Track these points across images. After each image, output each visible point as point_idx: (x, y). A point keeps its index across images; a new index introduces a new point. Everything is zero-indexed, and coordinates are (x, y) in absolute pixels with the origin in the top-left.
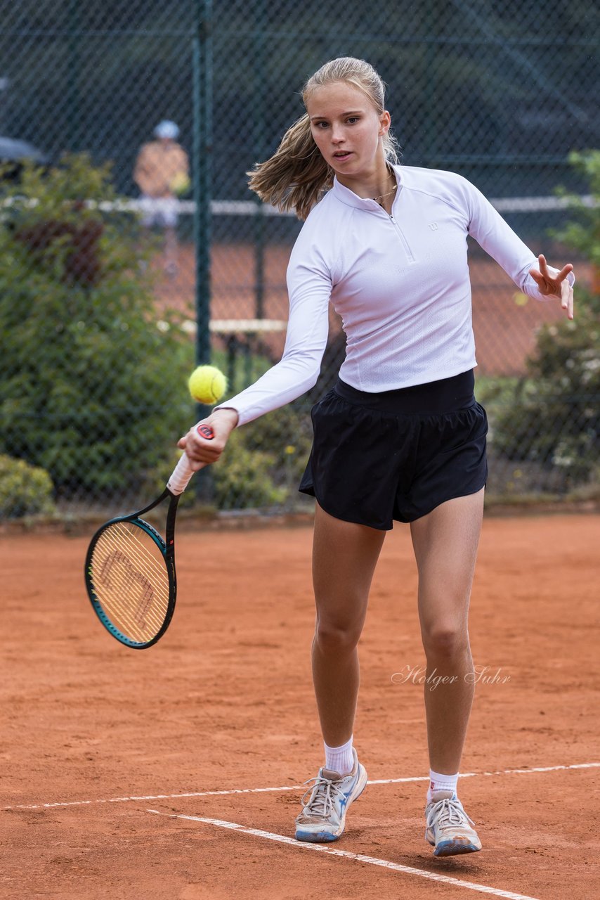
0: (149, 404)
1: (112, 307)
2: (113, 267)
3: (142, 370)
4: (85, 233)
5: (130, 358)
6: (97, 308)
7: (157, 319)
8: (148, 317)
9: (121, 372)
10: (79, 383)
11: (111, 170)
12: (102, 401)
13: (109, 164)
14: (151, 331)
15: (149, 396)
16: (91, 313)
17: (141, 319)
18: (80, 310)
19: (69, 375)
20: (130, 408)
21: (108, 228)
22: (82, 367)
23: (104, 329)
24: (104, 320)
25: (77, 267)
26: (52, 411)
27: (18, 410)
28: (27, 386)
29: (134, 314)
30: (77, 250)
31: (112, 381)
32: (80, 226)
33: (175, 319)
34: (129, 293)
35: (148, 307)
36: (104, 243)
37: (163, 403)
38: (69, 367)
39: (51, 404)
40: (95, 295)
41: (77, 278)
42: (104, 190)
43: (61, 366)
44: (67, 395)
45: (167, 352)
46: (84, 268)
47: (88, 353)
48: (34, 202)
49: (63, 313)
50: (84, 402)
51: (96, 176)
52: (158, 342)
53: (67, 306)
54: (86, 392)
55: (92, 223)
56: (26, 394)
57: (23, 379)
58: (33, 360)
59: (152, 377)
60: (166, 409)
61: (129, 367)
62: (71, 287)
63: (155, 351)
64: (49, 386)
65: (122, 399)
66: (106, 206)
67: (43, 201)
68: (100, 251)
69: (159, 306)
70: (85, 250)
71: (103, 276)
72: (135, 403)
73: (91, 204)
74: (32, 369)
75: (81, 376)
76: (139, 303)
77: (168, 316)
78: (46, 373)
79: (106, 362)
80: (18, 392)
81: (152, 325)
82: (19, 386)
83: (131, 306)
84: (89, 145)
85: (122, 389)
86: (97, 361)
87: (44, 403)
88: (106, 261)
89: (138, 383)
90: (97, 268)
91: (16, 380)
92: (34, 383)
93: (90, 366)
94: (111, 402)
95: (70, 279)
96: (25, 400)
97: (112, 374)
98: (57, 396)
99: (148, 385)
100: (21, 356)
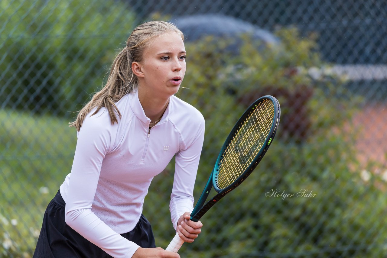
0: (356, 244)
1: (322, 159)
2: (321, 125)
3: (347, 215)
4: (298, 96)
5: (338, 204)
6: (309, 160)
7: (361, 168)
8: (353, 168)
9: (331, 216)
10: (296, 226)
11: (317, 41)
12: (315, 241)
13: (315, 35)
14: (355, 180)
15: (356, 236)
16: (303, 165)
17: (347, 169)
18: (293, 163)
19: (286, 219)
20: (339, 247)
21: (317, 92)
22: (297, 212)
23: (315, 179)
24: (316, 171)
25: (292, 126)
26: (273, 250)
27: (244, 251)
28: (251, 230)
29: (341, 165)
30: (291, 111)
31: (324, 224)
32: (292, 90)
33: (377, 171)
34: (335, 147)
35: (353, 160)
36: (313, 104)
37: (369, 242)
38: (286, 212)
39: (272, 244)
40: (306, 150)
41: (291, 134)
42: (311, 58)
43: (279, 212)
44: (285, 237)
45: (370, 198)
46: (297, 126)
47: (302, 200)
48: (251, 70)
49: (278, 165)
50: (301, 242)
51: (304, 46)
52: (362, 189)
53: (283, 161)
54: (302, 233)
55: (304, 87)
56: (250, 236)
57: (247, 223)
58: (255, 207)
59: (358, 220)
60: (370, 248)
61: (338, 211)
62: (287, 143)
63: (359, 197)
64: (269, 229)
65: (332, 239)
66: (315, 72)
67: (259, 69)
68: (310, 111)
69: (362, 159)
70: (298, 111)
71: (313, 133)
72: (344, 243)
73: (301, 70)
74: (255, 215)
75: (297, 219)
76: (344, 156)
77: (370, 167)
78: (266, 219)
79: (318, 208)
80: (243, 235)
81: (357, 174)
82: (244, 230)
83: (338, 158)
84: (300, 20)
85: (333, 231)
86: (310, 206)
87: (266, 243)
88: (314, 120)
89: (346, 225)
90: (308, 126)
91: (241, 225)
92: (256, 227)
93: (304, 210)
94: (322, 242)
95: (286, 135)
96: (250, 242)
97: (323, 219)
98: (276, 238)
99: (355, 227)
100: (245, 204)
